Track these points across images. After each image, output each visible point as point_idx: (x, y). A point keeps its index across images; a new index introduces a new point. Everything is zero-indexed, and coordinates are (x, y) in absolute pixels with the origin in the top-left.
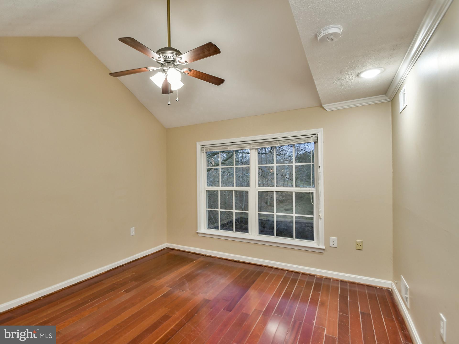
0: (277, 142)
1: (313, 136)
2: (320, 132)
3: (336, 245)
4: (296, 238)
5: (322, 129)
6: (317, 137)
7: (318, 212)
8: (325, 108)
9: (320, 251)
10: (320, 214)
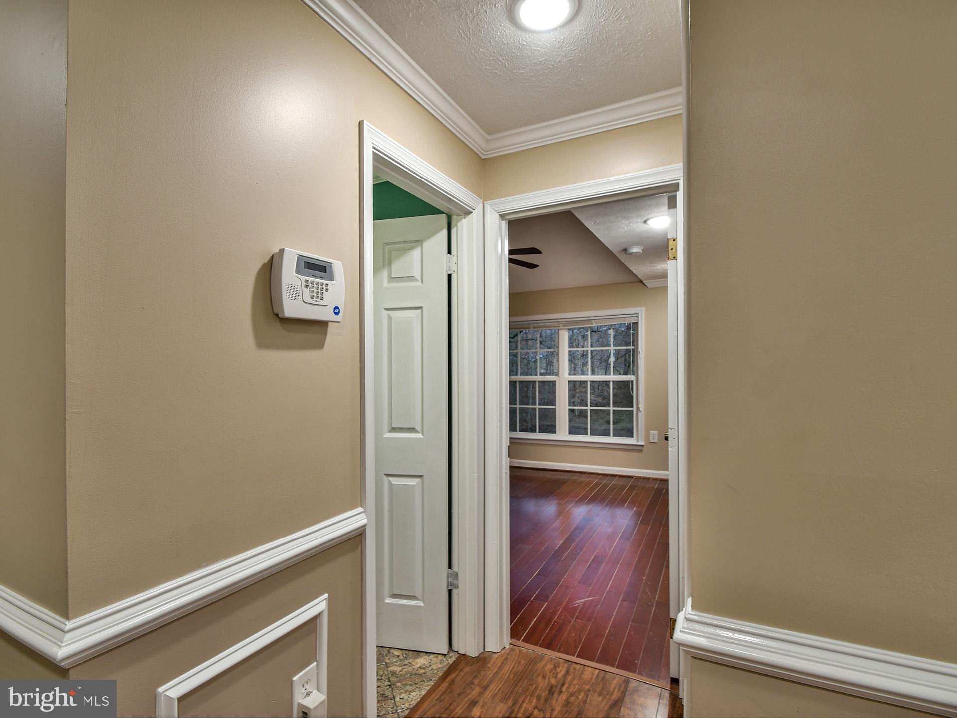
0: (592, 321)
1: (633, 315)
2: (642, 311)
3: (656, 440)
4: (613, 436)
5: (644, 309)
6: (638, 317)
7: (638, 404)
8: (646, 284)
9: (638, 449)
10: (640, 406)
